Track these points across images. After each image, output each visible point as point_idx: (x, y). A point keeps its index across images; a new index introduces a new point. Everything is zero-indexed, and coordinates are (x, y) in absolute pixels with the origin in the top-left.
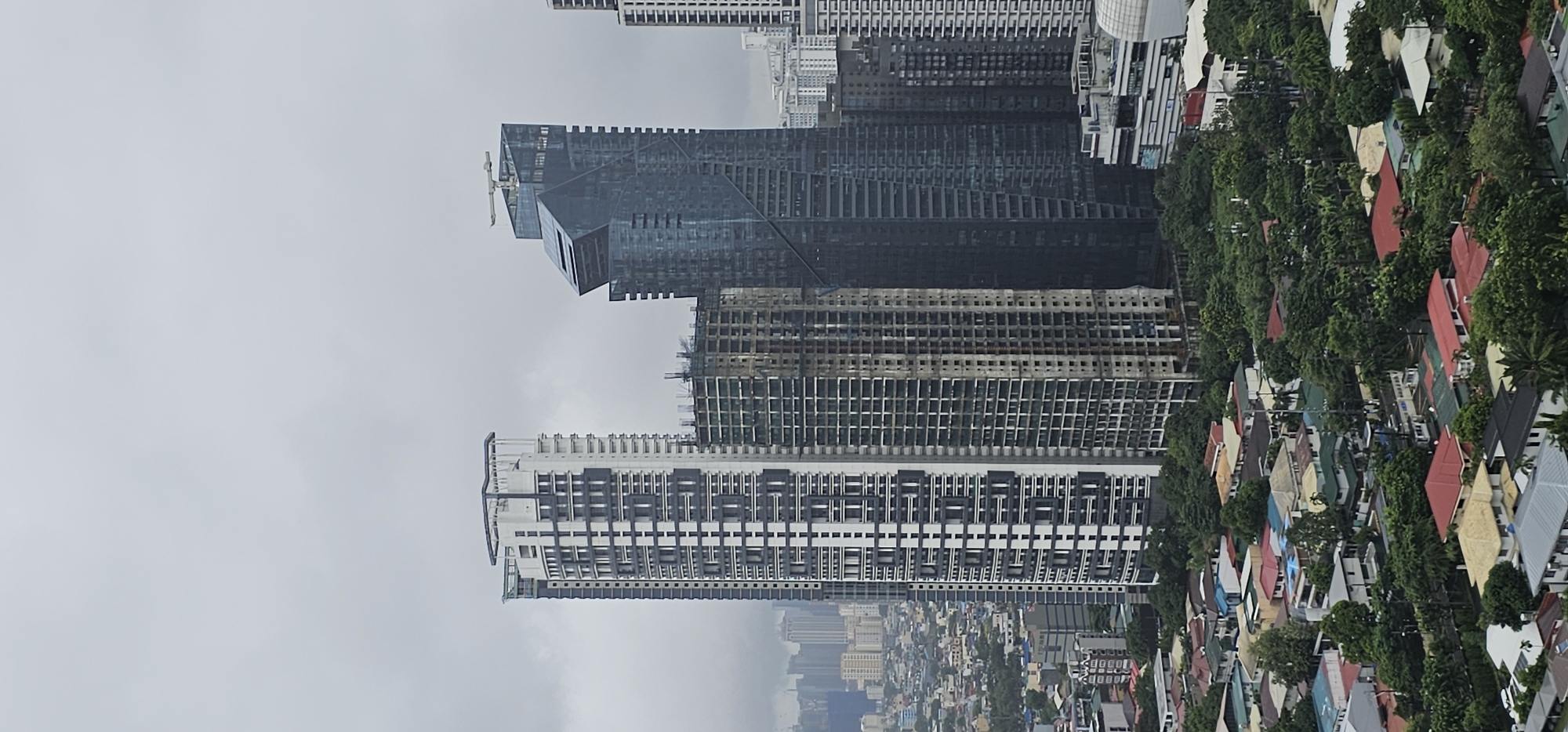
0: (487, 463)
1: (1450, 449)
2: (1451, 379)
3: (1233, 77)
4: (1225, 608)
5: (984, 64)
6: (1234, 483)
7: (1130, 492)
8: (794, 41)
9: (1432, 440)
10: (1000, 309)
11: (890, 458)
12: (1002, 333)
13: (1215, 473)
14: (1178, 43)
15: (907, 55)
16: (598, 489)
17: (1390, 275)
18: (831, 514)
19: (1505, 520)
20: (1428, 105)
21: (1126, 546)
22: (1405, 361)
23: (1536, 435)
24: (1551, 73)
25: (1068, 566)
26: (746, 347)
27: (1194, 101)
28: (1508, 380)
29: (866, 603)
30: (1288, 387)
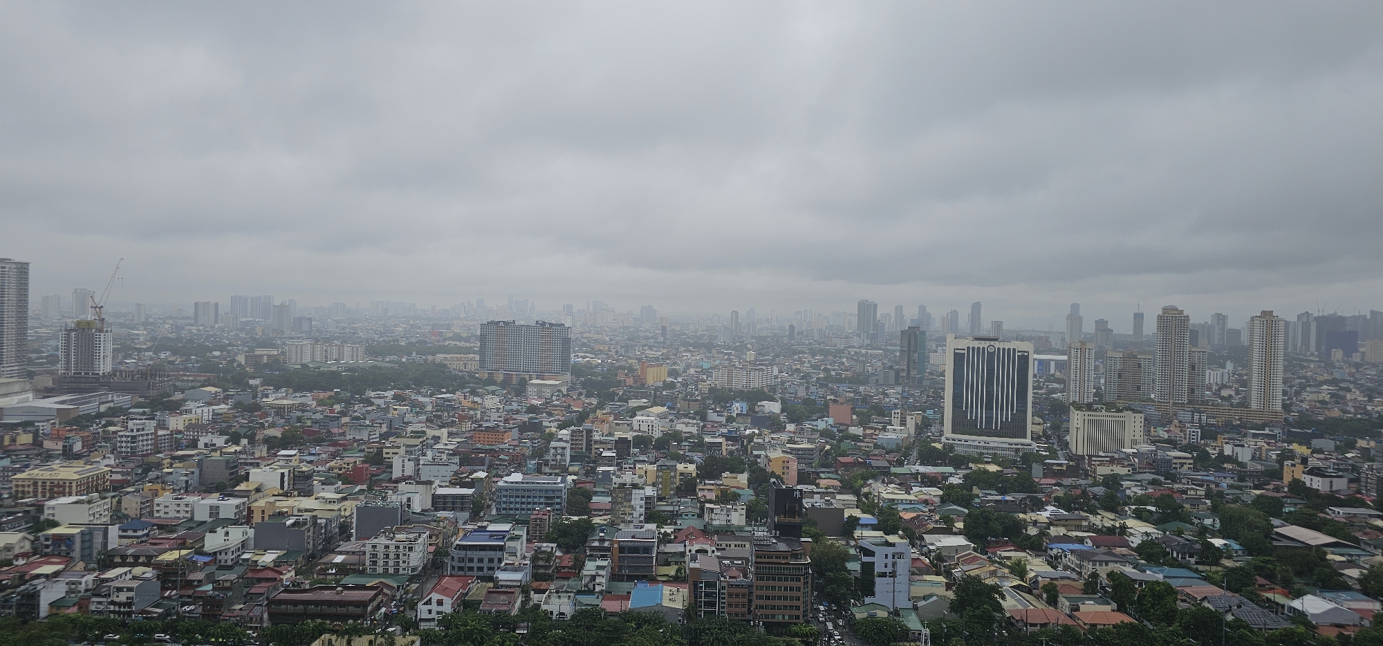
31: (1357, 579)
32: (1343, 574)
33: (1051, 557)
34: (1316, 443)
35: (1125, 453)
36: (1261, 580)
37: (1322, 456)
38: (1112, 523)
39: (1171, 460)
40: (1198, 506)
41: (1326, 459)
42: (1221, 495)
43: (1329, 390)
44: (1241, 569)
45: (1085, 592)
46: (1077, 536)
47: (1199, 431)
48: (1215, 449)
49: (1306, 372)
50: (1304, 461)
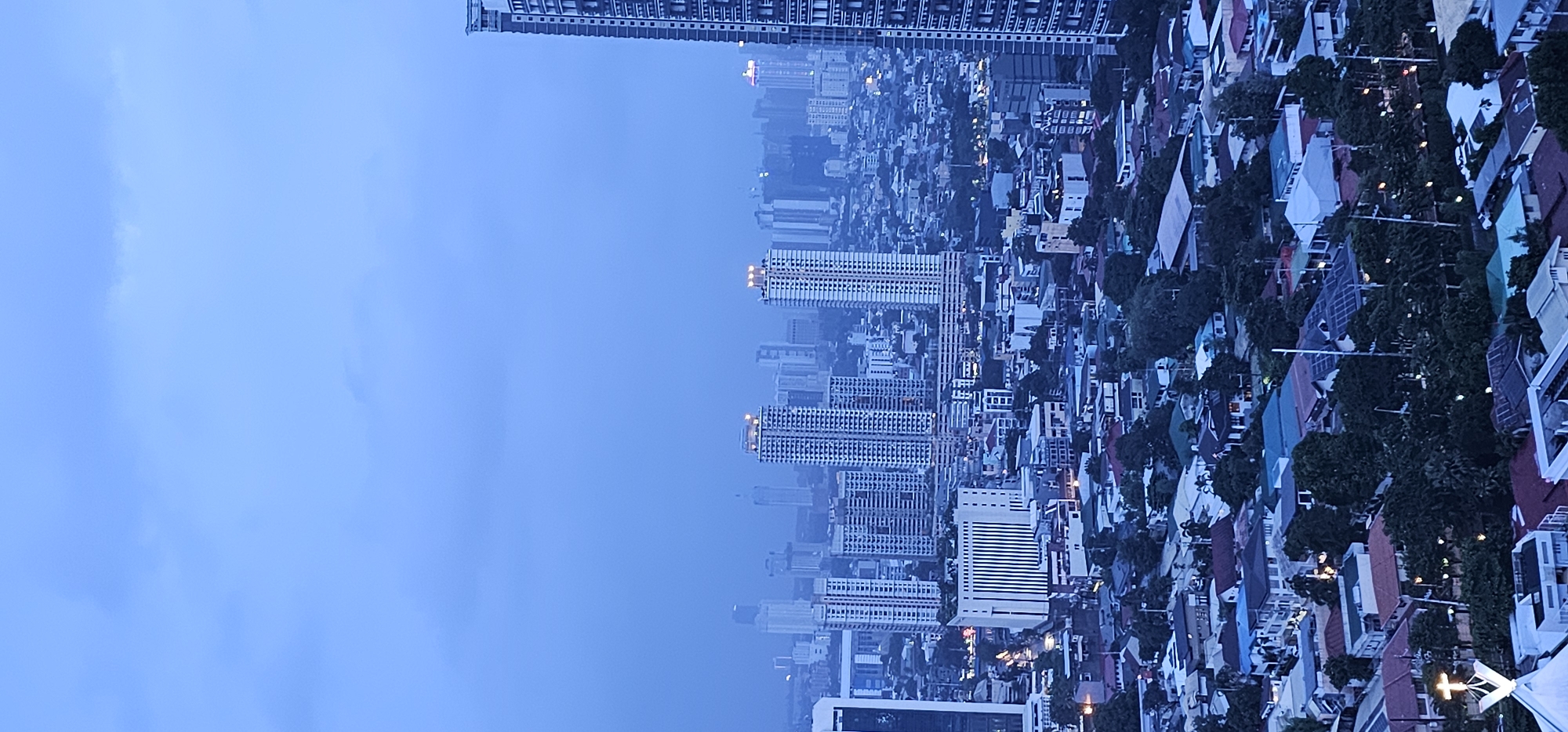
4: (1192, 61)
29: (834, 49)
31: (1247, 140)
32: (1241, 162)
33: (1270, 668)
34: (999, 200)
35: (1039, 522)
36: (1268, 292)
37: (1023, 192)
38: (1184, 549)
39: (1047, 441)
40: (1135, 394)
41: (1028, 187)
42: (1108, 356)
43: (899, 180)
44: (1250, 324)
45: (1335, 604)
46: (1221, 617)
47: (986, 391)
48: (1021, 365)
49: (868, 215)
50: (1034, 220)
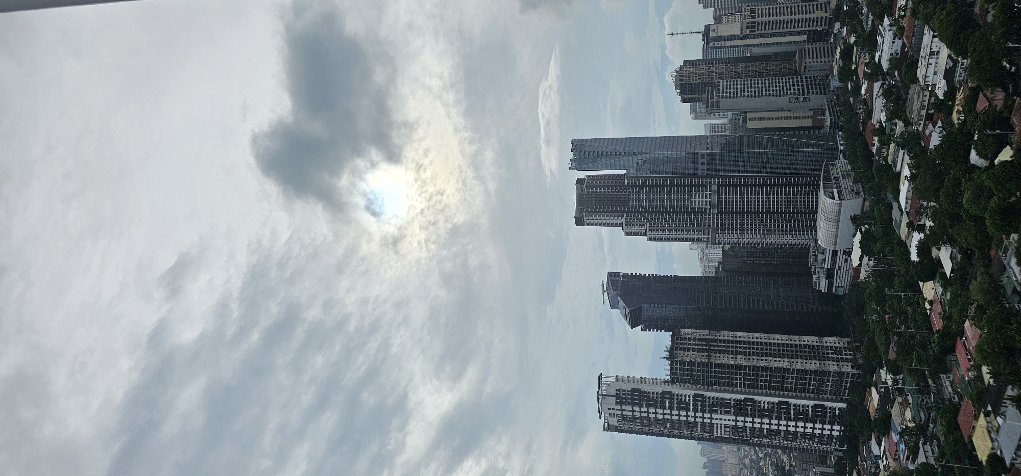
0: (599, 384)
1: (967, 406)
2: (967, 378)
3: (871, 263)
4: (874, 461)
5: (776, 256)
6: (877, 413)
7: (835, 413)
8: (707, 247)
9: (959, 403)
10: (783, 342)
11: (741, 393)
12: (783, 350)
13: (869, 408)
14: (849, 251)
15: (747, 252)
16: (636, 395)
17: (938, 337)
18: (719, 411)
19: (993, 436)
20: (952, 275)
21: (834, 433)
22: (946, 370)
23: (1005, 403)
24: (1004, 264)
25: (810, 439)
26: (689, 350)
27: (857, 271)
28: (991, 380)
29: (732, 446)
30: (898, 377)
